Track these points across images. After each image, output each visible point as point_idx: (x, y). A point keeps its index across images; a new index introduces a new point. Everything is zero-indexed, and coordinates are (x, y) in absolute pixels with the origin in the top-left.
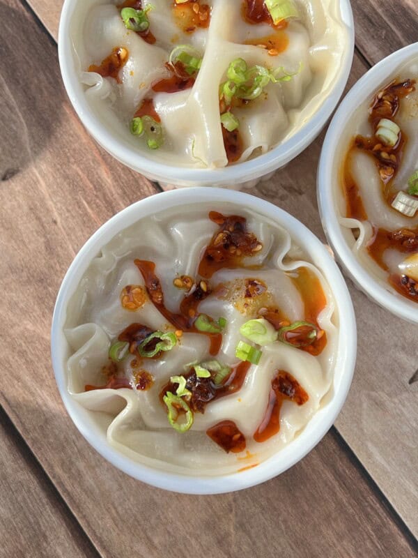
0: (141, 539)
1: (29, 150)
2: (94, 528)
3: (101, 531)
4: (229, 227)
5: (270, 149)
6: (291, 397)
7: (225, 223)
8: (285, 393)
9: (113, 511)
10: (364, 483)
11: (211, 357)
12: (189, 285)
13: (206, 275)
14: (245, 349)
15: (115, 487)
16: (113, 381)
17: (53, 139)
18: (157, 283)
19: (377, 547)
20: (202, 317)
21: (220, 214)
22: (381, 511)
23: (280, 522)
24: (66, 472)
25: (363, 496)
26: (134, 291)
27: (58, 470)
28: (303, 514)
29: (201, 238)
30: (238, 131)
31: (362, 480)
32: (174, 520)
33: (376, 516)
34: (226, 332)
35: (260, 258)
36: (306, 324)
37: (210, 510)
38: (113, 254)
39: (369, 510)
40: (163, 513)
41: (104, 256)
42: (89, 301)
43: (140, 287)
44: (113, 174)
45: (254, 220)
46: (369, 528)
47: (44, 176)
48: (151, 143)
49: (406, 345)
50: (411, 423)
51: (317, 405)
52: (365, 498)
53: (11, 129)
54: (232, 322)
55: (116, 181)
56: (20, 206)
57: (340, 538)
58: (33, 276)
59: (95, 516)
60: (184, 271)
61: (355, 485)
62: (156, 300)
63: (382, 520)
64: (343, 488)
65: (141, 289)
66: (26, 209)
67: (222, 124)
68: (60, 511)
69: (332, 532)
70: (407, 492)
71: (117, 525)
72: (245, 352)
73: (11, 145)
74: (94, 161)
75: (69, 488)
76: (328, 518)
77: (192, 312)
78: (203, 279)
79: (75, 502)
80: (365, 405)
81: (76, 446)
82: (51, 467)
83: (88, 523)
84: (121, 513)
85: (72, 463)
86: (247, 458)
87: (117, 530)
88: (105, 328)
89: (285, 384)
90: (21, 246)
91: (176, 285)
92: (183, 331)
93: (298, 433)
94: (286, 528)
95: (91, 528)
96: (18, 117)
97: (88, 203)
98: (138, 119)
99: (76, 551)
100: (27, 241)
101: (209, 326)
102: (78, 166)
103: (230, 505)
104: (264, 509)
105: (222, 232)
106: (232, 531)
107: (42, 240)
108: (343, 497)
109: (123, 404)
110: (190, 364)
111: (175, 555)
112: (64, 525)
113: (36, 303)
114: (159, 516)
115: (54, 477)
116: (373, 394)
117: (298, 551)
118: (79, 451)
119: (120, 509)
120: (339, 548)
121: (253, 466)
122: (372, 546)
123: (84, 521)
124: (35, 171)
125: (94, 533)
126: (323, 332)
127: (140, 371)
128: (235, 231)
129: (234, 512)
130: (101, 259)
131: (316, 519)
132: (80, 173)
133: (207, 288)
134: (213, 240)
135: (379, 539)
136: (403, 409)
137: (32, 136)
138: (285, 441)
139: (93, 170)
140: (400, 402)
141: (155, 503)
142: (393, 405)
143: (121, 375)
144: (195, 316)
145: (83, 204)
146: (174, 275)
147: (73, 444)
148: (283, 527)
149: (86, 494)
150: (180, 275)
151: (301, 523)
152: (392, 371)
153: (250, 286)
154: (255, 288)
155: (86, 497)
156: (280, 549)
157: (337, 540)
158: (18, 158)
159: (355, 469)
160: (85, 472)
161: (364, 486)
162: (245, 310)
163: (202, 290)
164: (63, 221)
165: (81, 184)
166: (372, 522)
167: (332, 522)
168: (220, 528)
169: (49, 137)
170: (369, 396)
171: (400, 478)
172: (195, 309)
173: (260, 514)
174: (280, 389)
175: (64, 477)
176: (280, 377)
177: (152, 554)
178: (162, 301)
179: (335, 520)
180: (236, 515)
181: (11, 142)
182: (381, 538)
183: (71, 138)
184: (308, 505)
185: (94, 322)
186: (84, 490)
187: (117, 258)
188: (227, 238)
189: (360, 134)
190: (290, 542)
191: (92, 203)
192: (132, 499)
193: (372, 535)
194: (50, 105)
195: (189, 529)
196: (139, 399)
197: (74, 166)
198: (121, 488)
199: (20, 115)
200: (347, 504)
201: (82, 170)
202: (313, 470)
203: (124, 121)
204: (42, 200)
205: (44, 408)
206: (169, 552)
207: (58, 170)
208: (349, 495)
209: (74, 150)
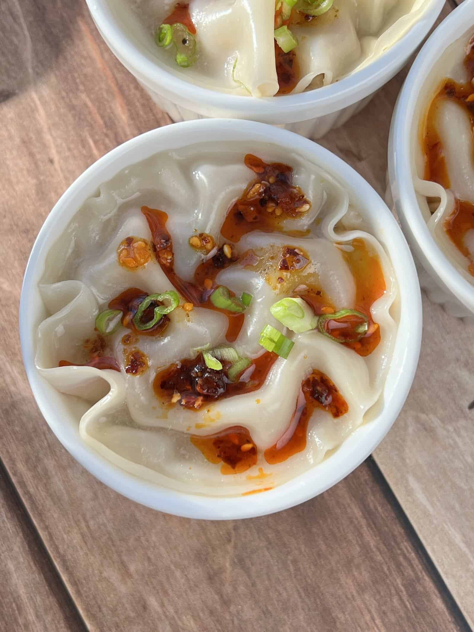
0: (113, 563)
1: (30, 71)
2: (57, 542)
3: (65, 547)
4: (269, 177)
5: (335, 79)
6: (326, 406)
7: (265, 173)
8: (318, 399)
9: (83, 525)
10: (398, 526)
11: (228, 343)
12: (209, 246)
13: (232, 236)
14: (272, 337)
15: (89, 495)
16: (97, 360)
17: (61, 60)
18: (168, 239)
19: (406, 607)
20: (220, 290)
21: (260, 160)
22: (416, 562)
23: (289, 562)
24: (30, 470)
25: (396, 542)
26: (136, 245)
27: (21, 467)
28: (319, 555)
29: (231, 188)
30: (294, 54)
31: (397, 521)
32: (157, 544)
33: (409, 567)
34: (251, 312)
35: (304, 222)
36: (356, 314)
37: (203, 537)
38: (114, 194)
39: (401, 559)
40: (145, 534)
41: (102, 196)
42: (77, 253)
43: (144, 241)
44: (129, 110)
45: (303, 169)
46: (399, 581)
47: (44, 103)
48: (181, 58)
49: (470, 361)
50: (466, 458)
51: (360, 420)
52: (398, 544)
53: (12, 42)
54: (259, 300)
55: (133, 119)
56: (11, 137)
57: (362, 589)
58: (17, 226)
59: (60, 528)
60: (205, 229)
61: (387, 526)
62: (164, 262)
63: (416, 574)
64: (372, 528)
65: (146, 244)
66: (17, 140)
67: (275, 41)
68: (18, 517)
69: (353, 581)
70: (451, 543)
71: (86, 543)
72: (272, 340)
73: (9, 62)
74: (108, 91)
75: (32, 490)
76: (349, 563)
77: (209, 283)
78: (228, 241)
79: (37, 508)
81: (46, 439)
82: (12, 461)
83: (51, 536)
84: (92, 528)
85: (38, 459)
86: (259, 477)
87: (85, 548)
88: (94, 291)
89: (319, 388)
90: (6, 186)
91: (192, 246)
92: (195, 305)
93: (329, 453)
94: (295, 570)
95: (54, 542)
96: (22, 28)
97: (96, 142)
98: (166, 27)
99: (31, 568)
100: (14, 180)
101: (229, 302)
102: (88, 96)
103: (229, 534)
104: (270, 543)
105: (260, 183)
106: (228, 565)
107: (34, 181)
108: (371, 540)
109: (105, 389)
110: (199, 348)
111: (154, 588)
112: (21, 534)
113: (17, 257)
114: (139, 537)
115: (15, 474)
117: (307, 600)
118: (49, 446)
119: (91, 523)
120: (359, 602)
121: (266, 489)
122: (400, 605)
123: (46, 533)
124: (34, 96)
125: (56, 549)
126: (376, 326)
127: (133, 349)
128: (276, 183)
129: (232, 544)
130: (98, 200)
131: (333, 563)
132: (90, 104)
133: (232, 254)
134: (246, 192)
135: (410, 596)
136: (457, 439)
137: (36, 53)
138: (312, 461)
139: (105, 103)
140: (455, 429)
141: (137, 521)
142: (445, 433)
143: (107, 353)
144: (212, 288)
145: (88, 144)
146: (191, 233)
147: (43, 436)
148: (292, 568)
149: (52, 499)
150: (199, 232)
151: (315, 565)
153: (288, 255)
154: (295, 258)
155: (52, 504)
156: (285, 594)
157: (358, 592)
158: (15, 78)
159: (389, 507)
160: (54, 473)
161: (398, 530)
162: (279, 286)
163: (225, 256)
164: (62, 161)
165: (89, 118)
166: (403, 575)
167: (354, 569)
168: (213, 561)
169: (57, 57)
170: (417, 420)
171: (445, 525)
172: (213, 278)
173: (265, 549)
174: (313, 393)
175: (28, 476)
176: (314, 378)
177: (126, 583)
178: (172, 263)
179: (358, 567)
180: (235, 547)
181: (10, 57)
182: (413, 594)
183: (83, 61)
184: (326, 545)
185: (81, 281)
186: (51, 495)
187: (120, 201)
188: (265, 191)
189: (451, 77)
190: (299, 587)
191: (100, 142)
192: (108, 512)
193: (402, 592)
194: (62, 17)
195: (175, 557)
196: (127, 385)
197: (84, 96)
198: (95, 497)
199: (25, 26)
200: (374, 550)
201: (91, 100)
202: (338, 503)
203: (149, 27)
204: (39, 133)
205: (13, 388)
206: (147, 583)
207: (63, 98)
208: (378, 538)
209: (85, 76)
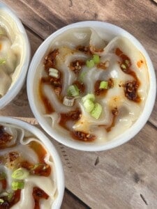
50: (100, 181)
80: (80, 179)
116: (82, 174)
126: (48, 166)
136: (95, 176)
140: (93, 174)
142: (91, 176)
152: (87, 162)
153: (11, 156)
154: (14, 156)
162: (12, 167)
170: (81, 175)
